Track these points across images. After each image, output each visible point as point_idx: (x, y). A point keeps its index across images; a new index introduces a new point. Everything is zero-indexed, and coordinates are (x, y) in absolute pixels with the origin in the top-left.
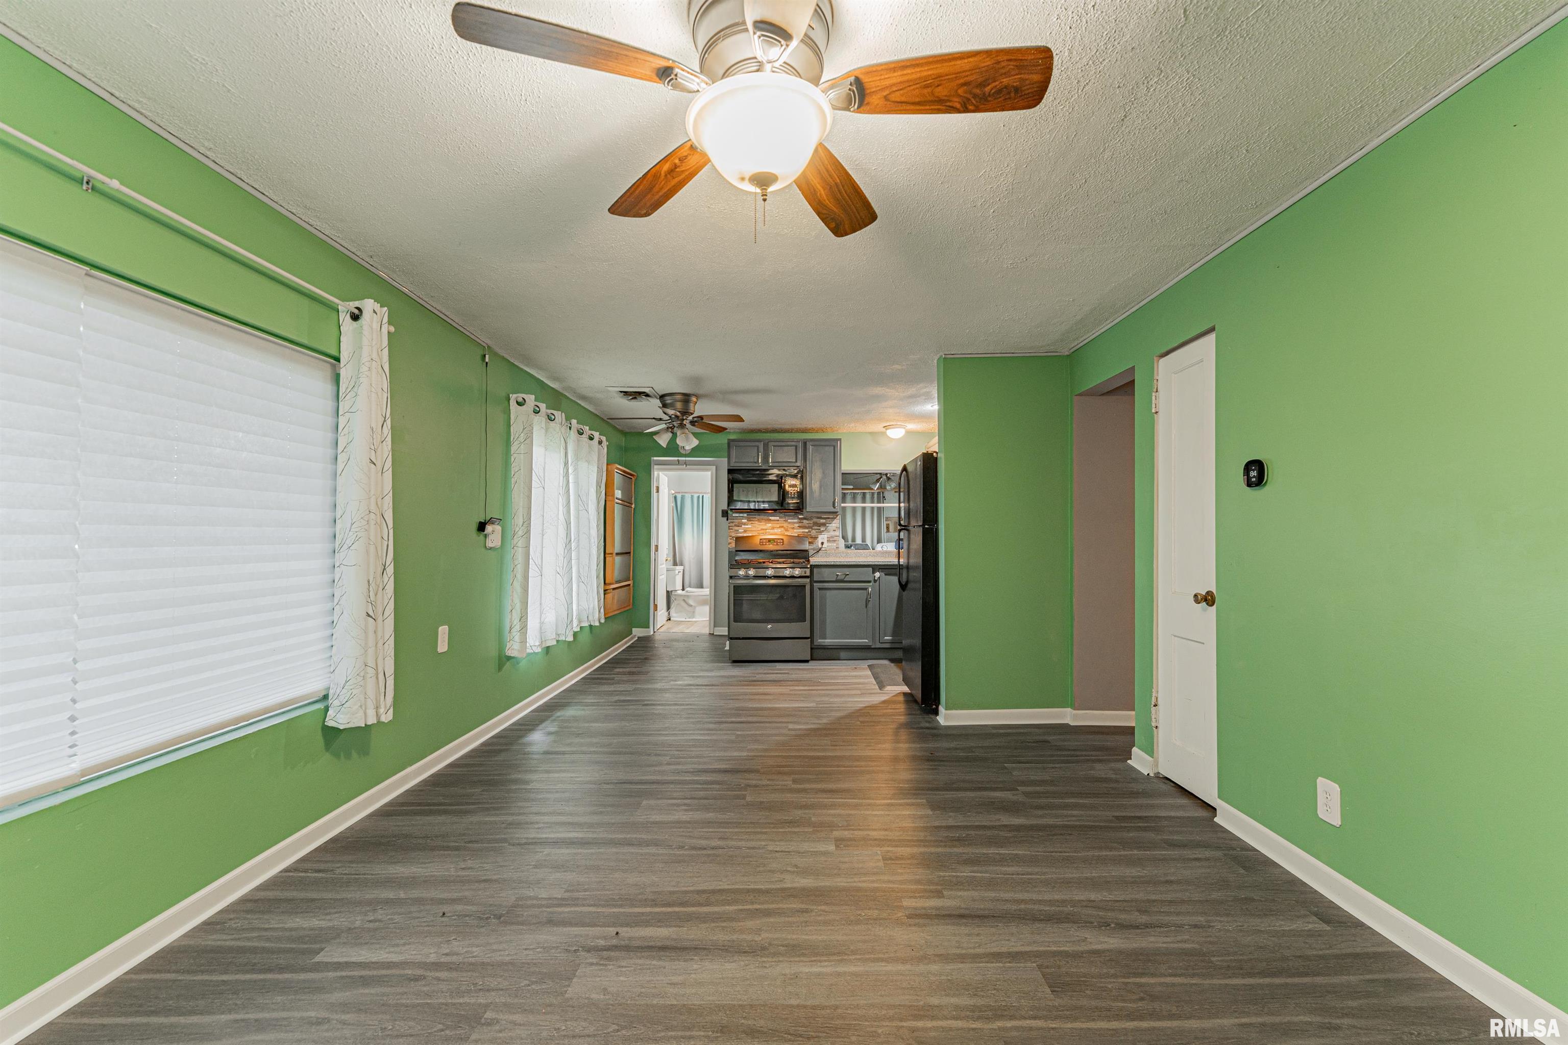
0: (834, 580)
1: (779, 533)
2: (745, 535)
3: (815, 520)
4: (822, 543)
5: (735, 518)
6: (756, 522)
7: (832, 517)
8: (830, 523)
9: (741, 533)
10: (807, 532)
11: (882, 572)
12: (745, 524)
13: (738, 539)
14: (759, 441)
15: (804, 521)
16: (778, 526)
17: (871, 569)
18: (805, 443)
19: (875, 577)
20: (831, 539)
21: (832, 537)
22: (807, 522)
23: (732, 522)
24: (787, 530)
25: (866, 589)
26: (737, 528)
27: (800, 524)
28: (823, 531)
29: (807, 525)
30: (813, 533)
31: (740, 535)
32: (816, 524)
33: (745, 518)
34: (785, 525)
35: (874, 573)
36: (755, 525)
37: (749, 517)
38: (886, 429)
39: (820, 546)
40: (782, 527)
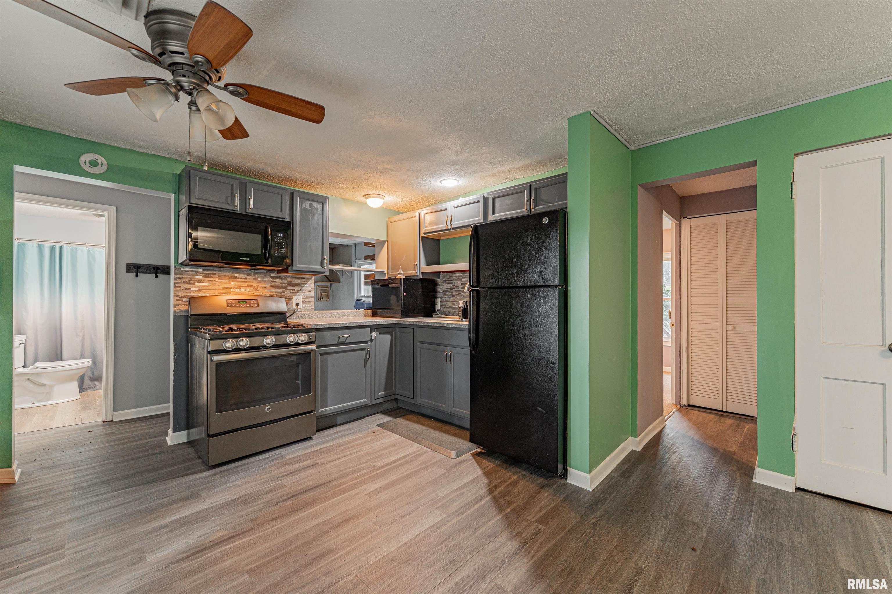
0: (336, 343)
1: (248, 293)
2: (200, 295)
3: (289, 280)
4: (297, 305)
5: (183, 273)
6: (217, 280)
7: (307, 277)
8: (306, 284)
9: (193, 292)
10: (281, 293)
11: (377, 331)
12: (199, 281)
13: (191, 300)
14: (237, 179)
15: (277, 280)
16: (246, 284)
17: (369, 329)
18: (292, 195)
19: (371, 336)
20: (306, 300)
21: (307, 298)
22: (281, 281)
23: (180, 278)
24: (256, 290)
25: (364, 349)
26: (187, 286)
27: (273, 284)
28: (298, 291)
29: (281, 285)
30: (288, 293)
31: (192, 294)
32: (290, 284)
33: (201, 273)
34: (255, 284)
35: (371, 332)
36: (214, 283)
37: (206, 272)
38: (366, 198)
39: (295, 307)
40: (251, 286)
